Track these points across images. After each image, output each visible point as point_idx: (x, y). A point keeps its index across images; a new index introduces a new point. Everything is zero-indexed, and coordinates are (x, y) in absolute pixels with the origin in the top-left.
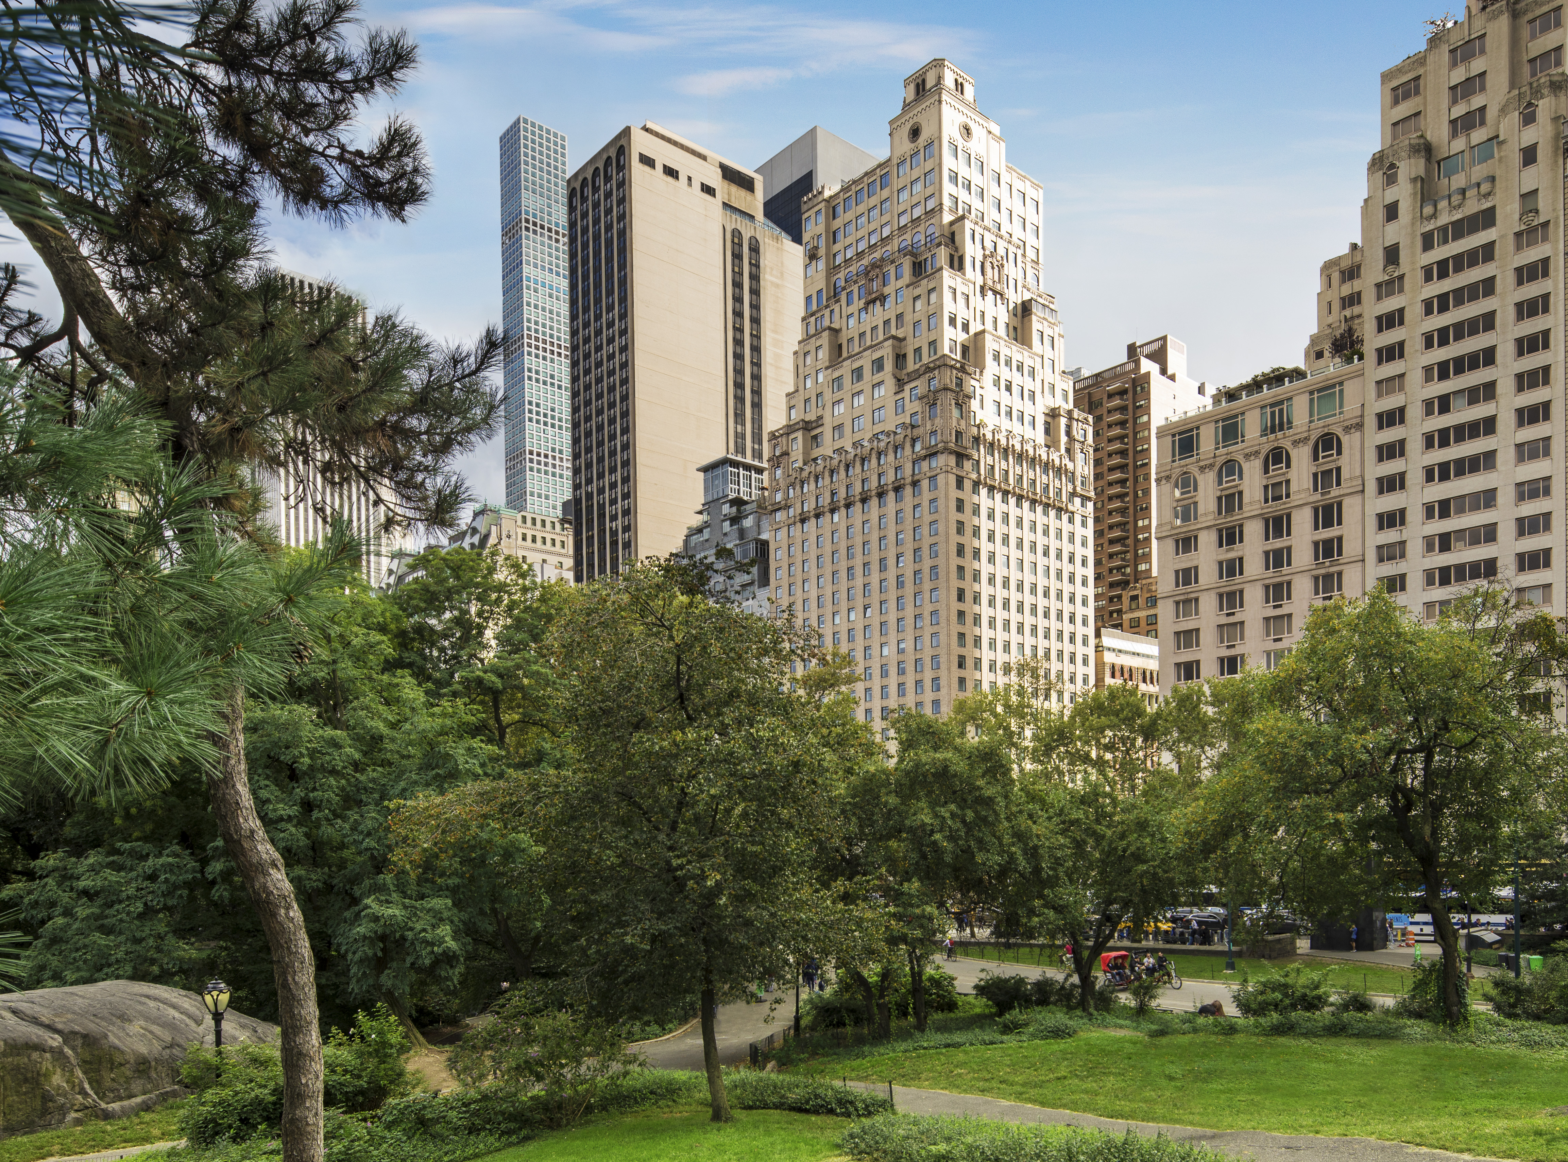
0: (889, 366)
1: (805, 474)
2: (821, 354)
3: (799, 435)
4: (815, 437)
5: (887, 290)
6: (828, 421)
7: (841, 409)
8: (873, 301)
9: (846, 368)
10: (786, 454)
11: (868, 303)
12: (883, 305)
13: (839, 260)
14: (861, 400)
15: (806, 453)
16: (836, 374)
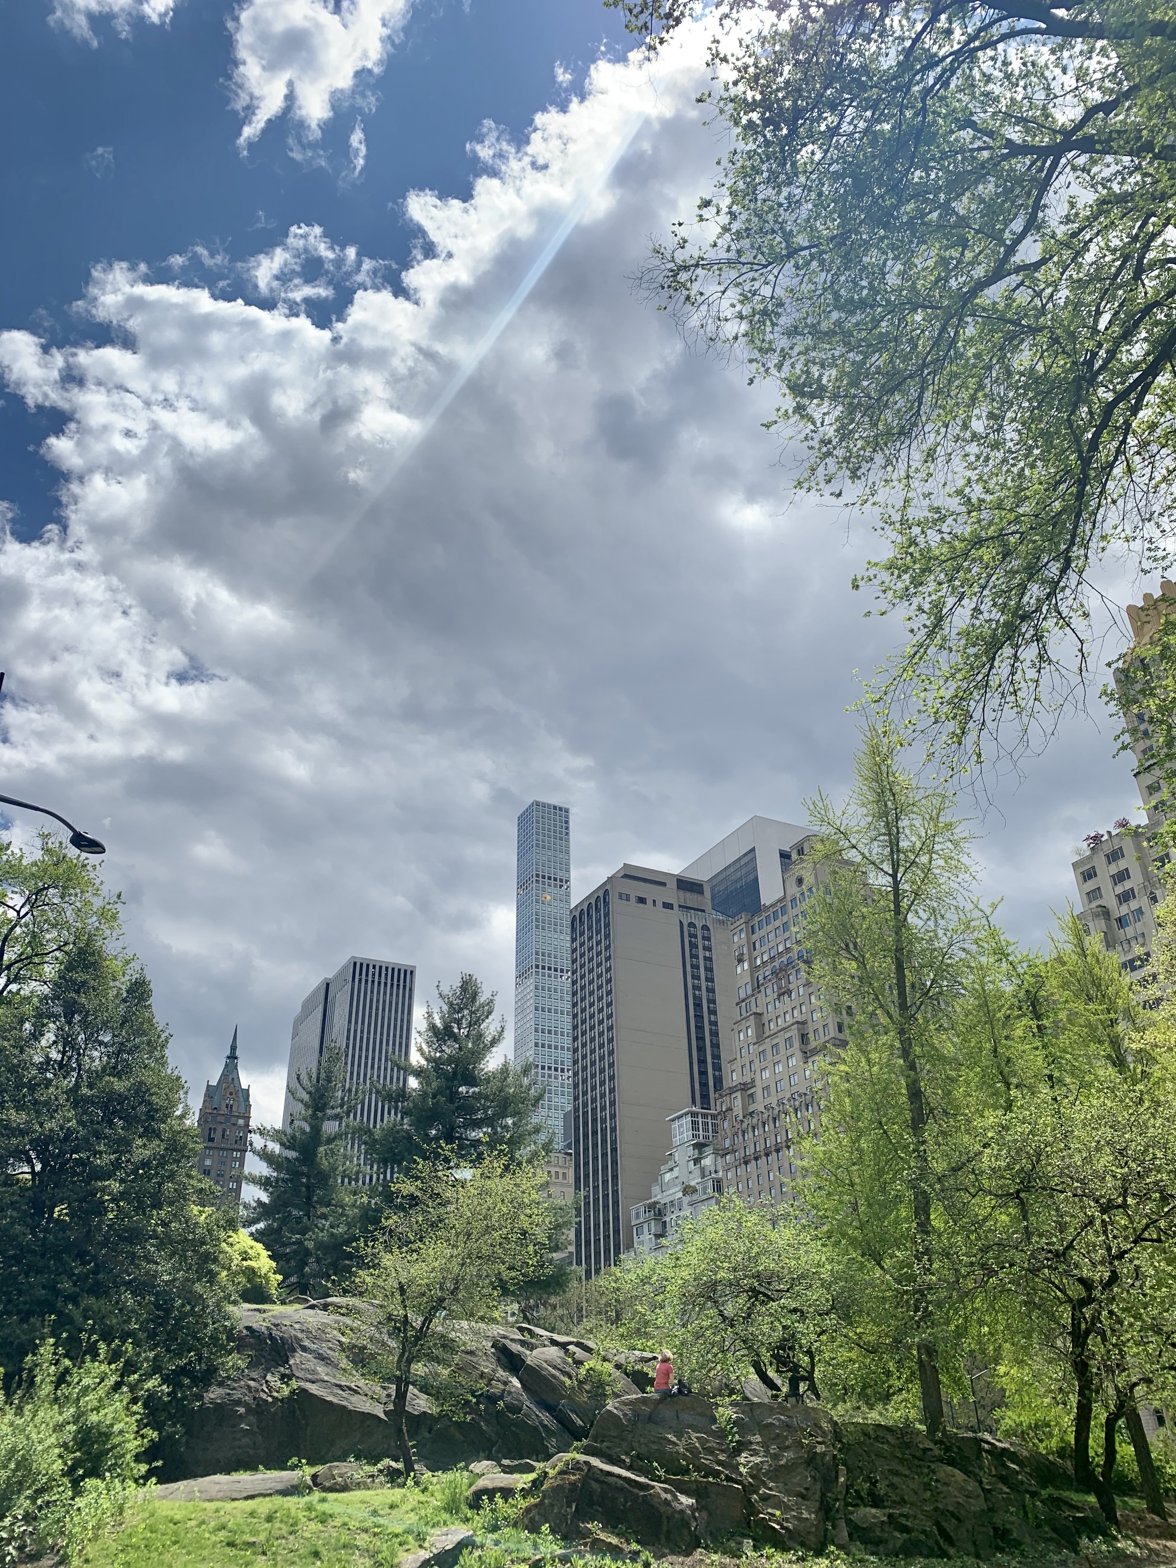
0: (797, 1043)
1: (745, 1125)
2: (750, 1031)
3: (738, 1094)
4: (751, 1095)
5: (791, 987)
6: (758, 1082)
7: (766, 1074)
8: (784, 994)
9: (767, 1045)
10: (730, 1109)
11: (779, 995)
12: (790, 996)
13: (759, 962)
14: (779, 1068)
15: (744, 1108)
16: (761, 1049)
